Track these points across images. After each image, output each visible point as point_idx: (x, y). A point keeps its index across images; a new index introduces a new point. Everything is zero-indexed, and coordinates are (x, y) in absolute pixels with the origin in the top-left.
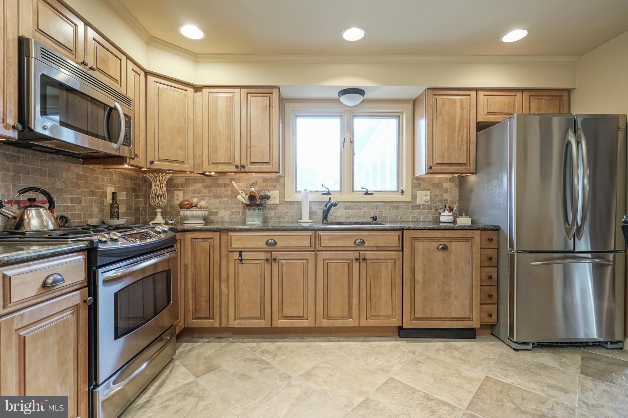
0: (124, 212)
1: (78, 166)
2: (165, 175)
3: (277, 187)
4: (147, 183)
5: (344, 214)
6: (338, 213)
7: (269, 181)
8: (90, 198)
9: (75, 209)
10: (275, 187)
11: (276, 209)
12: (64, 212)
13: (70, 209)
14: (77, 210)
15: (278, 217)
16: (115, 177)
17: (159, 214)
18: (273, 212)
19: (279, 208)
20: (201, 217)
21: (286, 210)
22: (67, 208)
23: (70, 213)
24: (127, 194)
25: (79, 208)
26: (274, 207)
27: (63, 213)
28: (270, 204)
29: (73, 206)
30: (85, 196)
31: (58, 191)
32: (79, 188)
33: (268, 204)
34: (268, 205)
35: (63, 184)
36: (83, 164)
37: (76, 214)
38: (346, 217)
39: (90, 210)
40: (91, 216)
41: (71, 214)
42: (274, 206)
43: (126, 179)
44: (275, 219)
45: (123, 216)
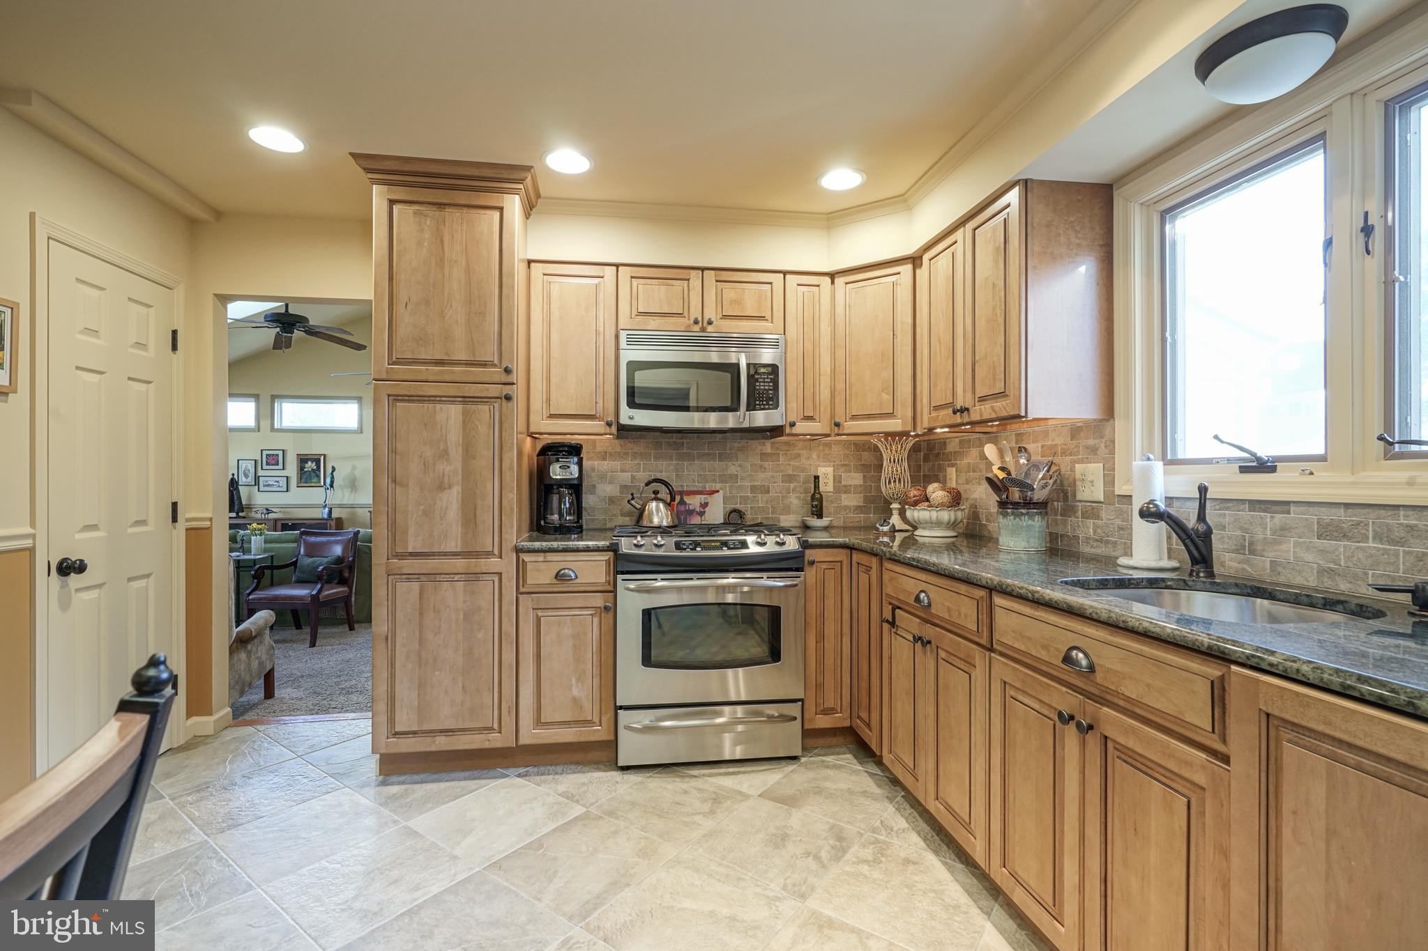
0: (857, 506)
1: (764, 443)
2: (906, 440)
3: (1100, 450)
4: (922, 453)
5: (1309, 557)
6: (1284, 547)
7: (1082, 435)
8: (784, 486)
9: (758, 501)
10: (1094, 450)
11: (1098, 517)
12: (740, 504)
13: (749, 501)
14: (762, 502)
15: (1101, 541)
16: (836, 450)
17: (895, 513)
18: (1090, 522)
19: (1103, 515)
20: (948, 523)
21: (1118, 522)
22: (745, 499)
23: (749, 506)
24: (864, 476)
25: (764, 499)
26: (1092, 511)
27: (738, 506)
28: (1086, 502)
29: (755, 497)
30: (775, 483)
31: (732, 478)
32: (765, 472)
33: (1081, 501)
34: (1080, 504)
35: (738, 469)
36: (771, 438)
37: (759, 507)
38: (1322, 571)
39: (785, 502)
40: (787, 510)
41: (751, 507)
42: (1093, 509)
43: (864, 450)
44: (1095, 544)
45: (856, 512)
